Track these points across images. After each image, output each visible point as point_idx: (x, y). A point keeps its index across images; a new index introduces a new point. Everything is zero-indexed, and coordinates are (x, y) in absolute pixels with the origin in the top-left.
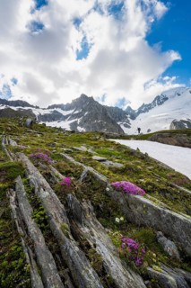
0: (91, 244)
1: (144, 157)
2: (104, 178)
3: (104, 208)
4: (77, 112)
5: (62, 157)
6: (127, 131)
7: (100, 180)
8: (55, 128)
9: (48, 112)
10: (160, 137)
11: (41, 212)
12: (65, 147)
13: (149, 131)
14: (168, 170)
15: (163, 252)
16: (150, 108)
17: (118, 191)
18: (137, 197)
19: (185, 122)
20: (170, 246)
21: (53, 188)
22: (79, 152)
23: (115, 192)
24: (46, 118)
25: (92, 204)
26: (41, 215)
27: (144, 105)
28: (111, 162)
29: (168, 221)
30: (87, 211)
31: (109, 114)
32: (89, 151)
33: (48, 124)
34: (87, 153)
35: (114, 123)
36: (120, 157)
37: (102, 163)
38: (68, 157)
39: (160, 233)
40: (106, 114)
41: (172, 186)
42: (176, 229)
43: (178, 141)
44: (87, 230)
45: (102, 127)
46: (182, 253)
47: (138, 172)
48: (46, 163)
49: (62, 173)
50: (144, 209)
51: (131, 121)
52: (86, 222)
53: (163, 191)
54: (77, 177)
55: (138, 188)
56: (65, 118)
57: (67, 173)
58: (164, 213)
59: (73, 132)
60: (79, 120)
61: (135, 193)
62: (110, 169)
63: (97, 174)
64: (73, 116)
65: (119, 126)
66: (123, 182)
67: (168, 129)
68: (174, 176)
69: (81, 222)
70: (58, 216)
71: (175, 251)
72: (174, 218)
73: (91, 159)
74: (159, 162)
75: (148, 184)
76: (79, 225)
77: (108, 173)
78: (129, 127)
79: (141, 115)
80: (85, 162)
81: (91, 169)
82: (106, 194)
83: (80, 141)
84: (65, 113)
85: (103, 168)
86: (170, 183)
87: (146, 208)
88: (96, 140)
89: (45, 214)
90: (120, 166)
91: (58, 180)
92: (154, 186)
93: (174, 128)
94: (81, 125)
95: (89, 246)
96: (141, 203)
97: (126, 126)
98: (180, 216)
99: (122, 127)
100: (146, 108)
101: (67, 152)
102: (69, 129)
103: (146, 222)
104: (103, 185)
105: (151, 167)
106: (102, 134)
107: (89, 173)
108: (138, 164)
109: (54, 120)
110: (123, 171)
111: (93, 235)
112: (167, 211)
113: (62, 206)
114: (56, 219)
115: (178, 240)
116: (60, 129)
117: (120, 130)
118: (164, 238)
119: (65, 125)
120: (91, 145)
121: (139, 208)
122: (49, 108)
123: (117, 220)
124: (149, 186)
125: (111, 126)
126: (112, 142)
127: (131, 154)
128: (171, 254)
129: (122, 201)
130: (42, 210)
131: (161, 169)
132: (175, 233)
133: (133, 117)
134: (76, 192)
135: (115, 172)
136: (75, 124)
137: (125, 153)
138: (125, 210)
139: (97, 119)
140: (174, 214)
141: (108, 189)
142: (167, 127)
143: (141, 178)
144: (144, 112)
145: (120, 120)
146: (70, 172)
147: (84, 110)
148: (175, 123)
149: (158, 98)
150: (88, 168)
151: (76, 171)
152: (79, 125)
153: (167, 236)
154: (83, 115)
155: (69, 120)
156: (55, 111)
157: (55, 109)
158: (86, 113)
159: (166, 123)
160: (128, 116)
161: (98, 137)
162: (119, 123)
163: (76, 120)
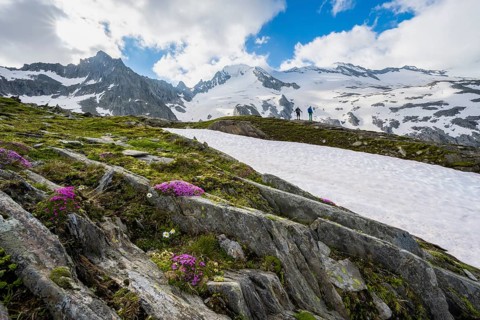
0: (120, 282)
1: (203, 149)
2: (143, 181)
3: (144, 223)
4: (92, 82)
5: (60, 154)
6: (181, 117)
7: (136, 184)
8: (46, 107)
9: (25, 76)
10: (223, 125)
12: (67, 137)
13: (209, 117)
14: (231, 161)
15: (227, 257)
16: (210, 87)
17: (166, 195)
18: (193, 198)
19: (249, 107)
20: (234, 248)
21: (30, 211)
22: (97, 145)
23: (162, 197)
24: (20, 86)
25: (124, 221)
27: (201, 83)
28: (156, 158)
29: (231, 219)
30: (112, 233)
31: (152, 91)
32: (118, 142)
33: (25, 99)
34: (113, 146)
35: (160, 104)
36: (169, 149)
37: (140, 160)
38: (72, 154)
39: (223, 236)
40: (147, 90)
41: (235, 179)
42: (240, 226)
44: (112, 263)
45: (142, 110)
46: (246, 251)
47: (194, 167)
48: (15, 166)
49: (58, 182)
50: (202, 211)
51: (186, 103)
52: (111, 251)
53: (225, 186)
54: (93, 185)
55: (194, 187)
56: (67, 91)
57: (70, 181)
58: (227, 211)
59: (87, 115)
60: (98, 97)
61: (191, 193)
62: (153, 166)
63: (130, 176)
64: (85, 89)
65: (169, 109)
66: (173, 182)
67: (231, 115)
68: (237, 168)
69: (99, 255)
70: (45, 257)
71: (241, 253)
72: (237, 214)
73: (120, 155)
74: (221, 153)
75: (208, 180)
76: (96, 260)
77: (151, 173)
78: (184, 111)
79: (199, 96)
80: (107, 159)
81: (119, 170)
82: (148, 203)
83: (102, 127)
84: (66, 82)
85: (142, 166)
86: (234, 176)
87: (206, 210)
88: (131, 127)
90: (169, 161)
91: (44, 194)
92: (215, 182)
93: (238, 114)
94: (103, 104)
95: (115, 287)
96: (198, 205)
97: (179, 109)
98: (244, 211)
99: (173, 110)
100: (204, 87)
101: (71, 146)
102: (80, 111)
103: (206, 227)
104: (141, 191)
105: (212, 160)
106: (143, 120)
107: (114, 176)
108: (195, 157)
109: (42, 93)
110: (172, 169)
111: (123, 268)
112: (230, 208)
113: (54, 238)
115: (243, 238)
116: (58, 109)
117: (171, 114)
118: (227, 241)
119: (72, 104)
120: (122, 134)
121: (197, 212)
122: (26, 68)
123: (166, 235)
124: (209, 183)
125: (156, 108)
126: (158, 131)
127: (185, 144)
128: (235, 257)
129: (172, 208)
131: (223, 161)
132: (239, 231)
133: (189, 98)
134: (87, 208)
135: (161, 171)
136: (91, 101)
137: (177, 143)
138: (178, 219)
139: (132, 97)
140: (238, 210)
141: (149, 195)
142: (230, 112)
143: (199, 174)
144: (202, 91)
145: (169, 100)
146: (75, 177)
147: (107, 81)
148: (238, 108)
149: (218, 74)
151: (90, 175)
152: (99, 105)
153: (230, 237)
154: (105, 88)
155: (77, 95)
156: (41, 75)
157: (42, 72)
158: (112, 86)
159: (230, 108)
160: (182, 95)
161: (133, 123)
162: (168, 105)
163: (93, 95)
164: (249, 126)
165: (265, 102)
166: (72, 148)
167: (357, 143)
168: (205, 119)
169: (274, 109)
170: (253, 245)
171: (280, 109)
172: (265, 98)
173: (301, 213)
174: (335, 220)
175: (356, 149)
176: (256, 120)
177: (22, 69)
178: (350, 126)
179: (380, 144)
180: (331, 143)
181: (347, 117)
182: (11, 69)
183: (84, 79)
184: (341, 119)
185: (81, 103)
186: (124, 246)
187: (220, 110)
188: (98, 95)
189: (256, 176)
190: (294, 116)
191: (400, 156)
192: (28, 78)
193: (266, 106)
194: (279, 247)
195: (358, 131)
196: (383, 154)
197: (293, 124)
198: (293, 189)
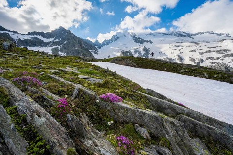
1: (114, 74)
2: (92, 93)
4: (57, 40)
5: (52, 78)
6: (96, 56)
7: (89, 95)
8: (38, 52)
9: (28, 38)
10: (116, 60)
11: (40, 143)
12: (52, 68)
13: (109, 57)
14: (129, 81)
15: (141, 137)
16: (110, 43)
17: (105, 101)
18: (119, 103)
19: (128, 52)
20: (144, 132)
21: (49, 112)
22: (66, 73)
23: (103, 102)
24: (26, 42)
25: (87, 115)
26: (41, 147)
28: (94, 79)
29: (141, 116)
30: (87, 124)
31: (83, 44)
32: (74, 71)
33: (29, 48)
34: (73, 73)
35: (87, 50)
36: (98, 75)
37: (87, 81)
38: (57, 78)
39: (137, 125)
40: (81, 44)
41: (134, 92)
43: (125, 63)
44: (90, 142)
45: (78, 53)
46: (150, 134)
47: (113, 85)
48: (35, 85)
49: (54, 93)
50: (125, 111)
51: (98, 50)
52: (88, 135)
53: (131, 96)
54: (70, 95)
55: (118, 97)
56: (46, 44)
57: (60, 93)
58: (138, 112)
59: (55, 56)
60: (59, 47)
61: (118, 101)
62: (95, 84)
63: (86, 90)
64: (54, 43)
65: (90, 53)
66: (108, 94)
67: (119, 56)
68: (132, 85)
69: (84, 138)
70: (62, 141)
71: (148, 135)
73: (78, 78)
74: (123, 77)
75: (122, 92)
76: (83, 141)
77: (94, 88)
78: (97, 54)
80: (73, 80)
81: (80, 86)
82: (96, 105)
83: (65, 63)
84: (46, 40)
85: (89, 84)
86: (133, 90)
87: (127, 110)
88: (78, 62)
89: (45, 145)
90: (101, 81)
91: (53, 102)
92: (125, 93)
93: (123, 55)
94: (61, 51)
96: (123, 108)
97: (95, 53)
98: (147, 112)
99: (93, 53)
101: (55, 73)
102: (52, 54)
103: (127, 119)
104: (93, 99)
105: (119, 81)
106: (79, 58)
107: (80, 90)
108: (111, 79)
109: (36, 45)
110: (104, 85)
111: (97, 146)
112: (139, 110)
113: (63, 129)
114: (60, 145)
115: (147, 126)
116: (43, 53)
117: (92, 55)
118: (140, 128)
119: (48, 50)
120: (75, 66)
121: (122, 111)
122: (29, 34)
123: (109, 124)
124: (123, 94)
125: (85, 52)
126: (90, 64)
127: (106, 72)
128: (145, 137)
129: (109, 108)
130: (41, 139)
131: (125, 82)
132: (145, 123)
133: (100, 48)
134: (73, 111)
135: (99, 87)
136: (56, 49)
137: (101, 72)
138: (112, 114)
139: (74, 47)
140: (144, 111)
141: (97, 101)
142: (119, 54)
143: (116, 89)
144: (106, 44)
146: (62, 91)
147: (63, 40)
148: (123, 52)
149: (114, 37)
150: (78, 86)
151: (68, 90)
152: (60, 51)
153: (141, 126)
154: (63, 43)
155: (50, 46)
156: (35, 38)
157: (36, 36)
158: (65, 42)
159: (119, 52)
160: (97, 46)
161: (78, 60)
162: (90, 51)
163: (57, 46)
164: (128, 61)
165: (136, 49)
166: (56, 74)
167: (182, 71)
168: (107, 58)
169: (140, 53)
170: (153, 131)
171: (143, 53)
172: (136, 48)
173: (169, 111)
174: (188, 115)
175: (182, 73)
176: (132, 58)
177: (27, 35)
178: (178, 62)
179: (195, 71)
180: (169, 70)
181: (176, 57)
182: (23, 35)
183: (53, 39)
184: (173, 58)
185: (52, 50)
186: (93, 131)
187: (114, 53)
188: (59, 46)
189: (142, 90)
190: (150, 57)
191: (205, 78)
192: (30, 39)
193: (136, 51)
194: (168, 133)
195: (182, 64)
196: (196, 76)
197: (150, 60)
198: (162, 97)
